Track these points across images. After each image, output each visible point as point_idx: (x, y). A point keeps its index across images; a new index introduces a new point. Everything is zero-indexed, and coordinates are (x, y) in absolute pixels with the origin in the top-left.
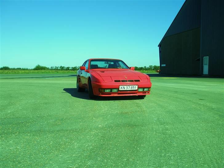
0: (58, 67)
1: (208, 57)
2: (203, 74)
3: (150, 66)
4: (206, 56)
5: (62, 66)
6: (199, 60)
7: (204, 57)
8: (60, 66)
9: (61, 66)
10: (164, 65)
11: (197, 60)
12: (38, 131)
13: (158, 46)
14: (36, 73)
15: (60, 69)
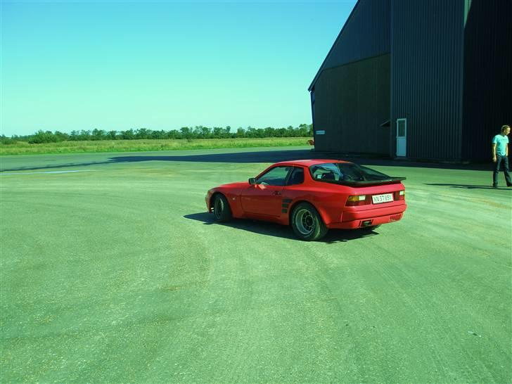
0: (87, 133)
1: (405, 119)
2: (396, 157)
3: (301, 126)
4: (401, 118)
5: (99, 130)
6: (388, 125)
7: (398, 120)
8: (93, 129)
9: (96, 129)
10: (322, 132)
11: (385, 125)
12: (13, 339)
13: (309, 90)
14: (34, 153)
15: (93, 136)
